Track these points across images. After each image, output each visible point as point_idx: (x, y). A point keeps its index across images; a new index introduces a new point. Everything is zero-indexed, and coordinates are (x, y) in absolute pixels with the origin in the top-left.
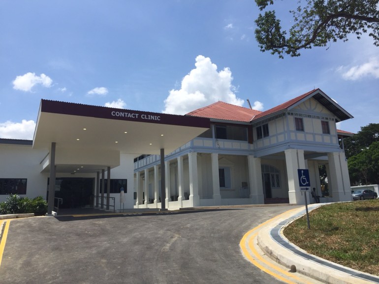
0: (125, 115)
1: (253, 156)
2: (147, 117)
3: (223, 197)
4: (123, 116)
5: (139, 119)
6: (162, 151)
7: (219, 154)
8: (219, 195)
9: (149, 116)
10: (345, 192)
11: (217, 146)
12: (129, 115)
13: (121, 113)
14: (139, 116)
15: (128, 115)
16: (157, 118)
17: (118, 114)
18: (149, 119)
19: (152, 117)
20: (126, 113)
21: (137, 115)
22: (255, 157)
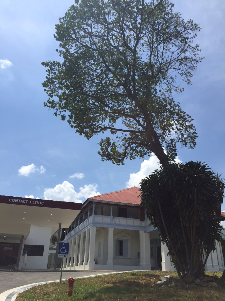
0: (18, 201)
1: (143, 231)
2: (34, 202)
3: (114, 264)
4: (17, 201)
5: (29, 204)
6: (60, 225)
7: (114, 229)
8: (112, 262)
9: (36, 202)
10: (213, 265)
11: (114, 222)
12: (22, 201)
13: (16, 200)
14: (29, 202)
15: (20, 201)
16: (41, 203)
17: (13, 200)
18: (36, 203)
19: (38, 203)
20: (19, 200)
21: (27, 201)
22: (145, 232)
